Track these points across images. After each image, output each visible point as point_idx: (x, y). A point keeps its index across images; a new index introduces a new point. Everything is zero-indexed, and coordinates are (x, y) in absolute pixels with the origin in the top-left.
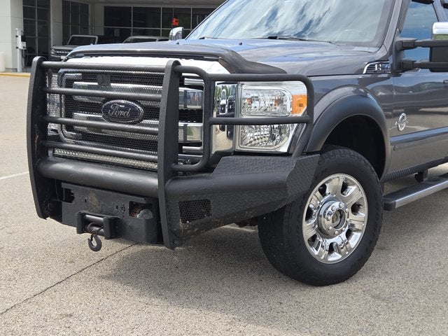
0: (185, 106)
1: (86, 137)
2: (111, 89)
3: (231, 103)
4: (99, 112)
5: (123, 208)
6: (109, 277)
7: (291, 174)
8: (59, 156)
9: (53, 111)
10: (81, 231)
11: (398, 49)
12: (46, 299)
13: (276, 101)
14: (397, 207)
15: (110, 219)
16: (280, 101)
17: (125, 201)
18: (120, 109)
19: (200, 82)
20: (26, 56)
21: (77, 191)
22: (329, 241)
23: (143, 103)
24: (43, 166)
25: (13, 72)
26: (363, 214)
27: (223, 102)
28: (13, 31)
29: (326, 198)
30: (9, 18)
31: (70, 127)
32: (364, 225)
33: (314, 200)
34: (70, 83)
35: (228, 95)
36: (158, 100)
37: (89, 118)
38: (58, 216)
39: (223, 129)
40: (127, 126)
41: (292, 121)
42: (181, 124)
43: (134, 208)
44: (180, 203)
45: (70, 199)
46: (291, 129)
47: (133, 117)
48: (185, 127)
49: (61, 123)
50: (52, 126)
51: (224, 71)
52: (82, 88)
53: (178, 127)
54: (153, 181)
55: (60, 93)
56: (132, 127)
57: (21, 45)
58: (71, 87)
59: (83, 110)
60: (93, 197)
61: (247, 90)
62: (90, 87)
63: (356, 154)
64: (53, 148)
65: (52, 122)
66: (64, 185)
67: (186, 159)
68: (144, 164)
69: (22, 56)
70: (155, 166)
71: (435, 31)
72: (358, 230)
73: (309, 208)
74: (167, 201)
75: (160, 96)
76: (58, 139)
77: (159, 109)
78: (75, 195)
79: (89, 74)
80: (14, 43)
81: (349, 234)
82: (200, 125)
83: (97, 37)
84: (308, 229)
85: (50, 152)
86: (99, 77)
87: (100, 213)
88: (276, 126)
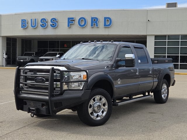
0: (56, 78)
1: (30, 87)
2: (37, 74)
3: (68, 77)
4: (34, 81)
5: (40, 105)
6: (36, 126)
7: (82, 94)
8: (23, 93)
9: (21, 81)
10: (28, 112)
11: (117, 61)
12: (19, 130)
13: (79, 76)
14: (119, 105)
15: (36, 109)
16: (80, 76)
17: (40, 104)
18: (39, 79)
19: (59, 72)
20: (7, 61)
21: (28, 102)
22: (97, 114)
23: (45, 78)
24: (18, 95)
25: (2, 67)
26: (106, 107)
27: (66, 77)
28: (2, 51)
29: (95, 102)
30: (1, 47)
31: (26, 85)
32: (107, 109)
33: (91, 102)
34: (26, 73)
35: (67, 75)
36: (49, 77)
37: (31, 82)
38: (22, 109)
39: (66, 84)
40: (41, 84)
41: (83, 81)
42: (54, 83)
43: (43, 105)
44: (54, 103)
45: (26, 104)
46: (83, 83)
47: (43, 81)
48: (56, 84)
49: (24, 84)
50: (21, 85)
51: (66, 69)
52: (29, 74)
53: (54, 84)
54: (47, 98)
55: (23, 76)
56: (42, 84)
57: (5, 56)
58: (26, 74)
59: (29, 80)
60: (32, 103)
61: (72, 74)
62: (31, 74)
63: (103, 90)
64: (21, 91)
65: (21, 83)
66: (24, 100)
67: (56, 92)
68: (45, 94)
69: (6, 61)
70: (48, 94)
71: (126, 57)
72: (105, 111)
73: (90, 104)
74: (51, 102)
75: (49, 76)
76: (22, 88)
77: (49, 79)
78: (27, 103)
79: (31, 70)
80: (3, 56)
81: (103, 112)
82: (60, 83)
83: (35, 53)
84: (90, 110)
85: (20, 92)
86: (34, 71)
87: (34, 107)
88: (80, 83)
